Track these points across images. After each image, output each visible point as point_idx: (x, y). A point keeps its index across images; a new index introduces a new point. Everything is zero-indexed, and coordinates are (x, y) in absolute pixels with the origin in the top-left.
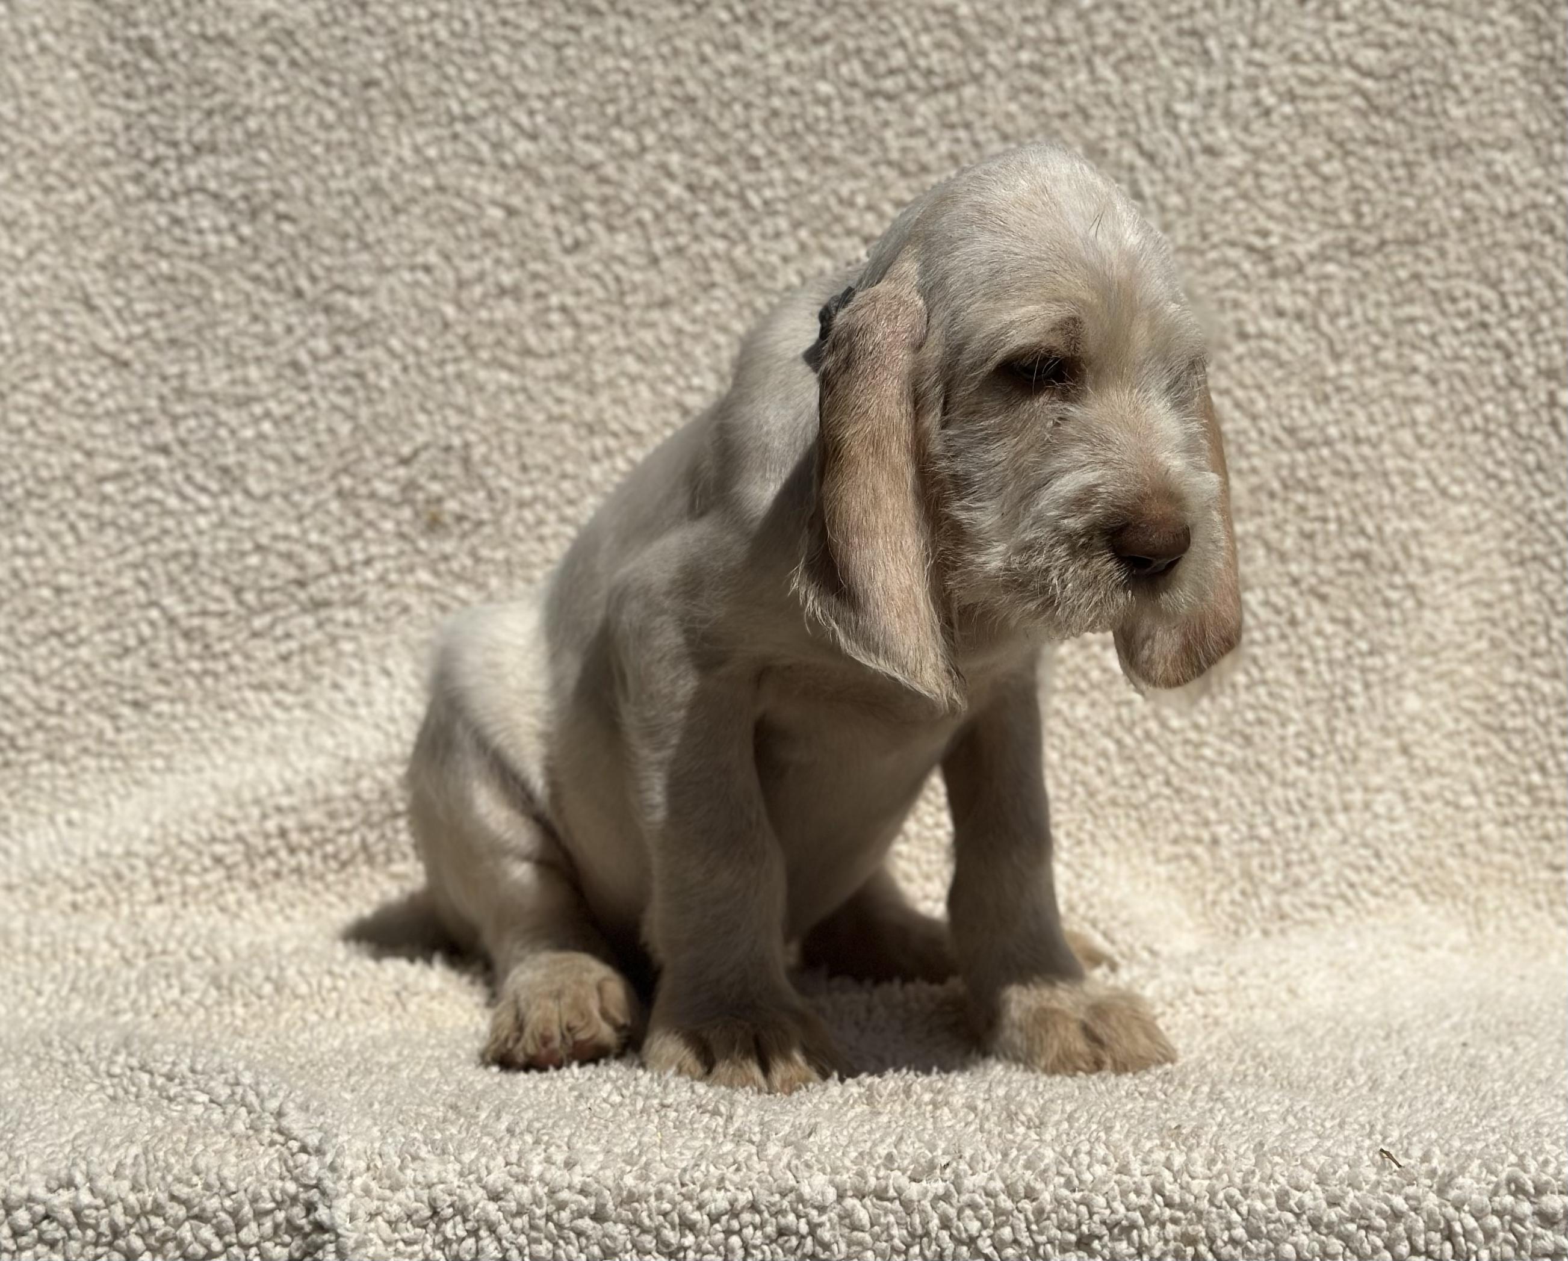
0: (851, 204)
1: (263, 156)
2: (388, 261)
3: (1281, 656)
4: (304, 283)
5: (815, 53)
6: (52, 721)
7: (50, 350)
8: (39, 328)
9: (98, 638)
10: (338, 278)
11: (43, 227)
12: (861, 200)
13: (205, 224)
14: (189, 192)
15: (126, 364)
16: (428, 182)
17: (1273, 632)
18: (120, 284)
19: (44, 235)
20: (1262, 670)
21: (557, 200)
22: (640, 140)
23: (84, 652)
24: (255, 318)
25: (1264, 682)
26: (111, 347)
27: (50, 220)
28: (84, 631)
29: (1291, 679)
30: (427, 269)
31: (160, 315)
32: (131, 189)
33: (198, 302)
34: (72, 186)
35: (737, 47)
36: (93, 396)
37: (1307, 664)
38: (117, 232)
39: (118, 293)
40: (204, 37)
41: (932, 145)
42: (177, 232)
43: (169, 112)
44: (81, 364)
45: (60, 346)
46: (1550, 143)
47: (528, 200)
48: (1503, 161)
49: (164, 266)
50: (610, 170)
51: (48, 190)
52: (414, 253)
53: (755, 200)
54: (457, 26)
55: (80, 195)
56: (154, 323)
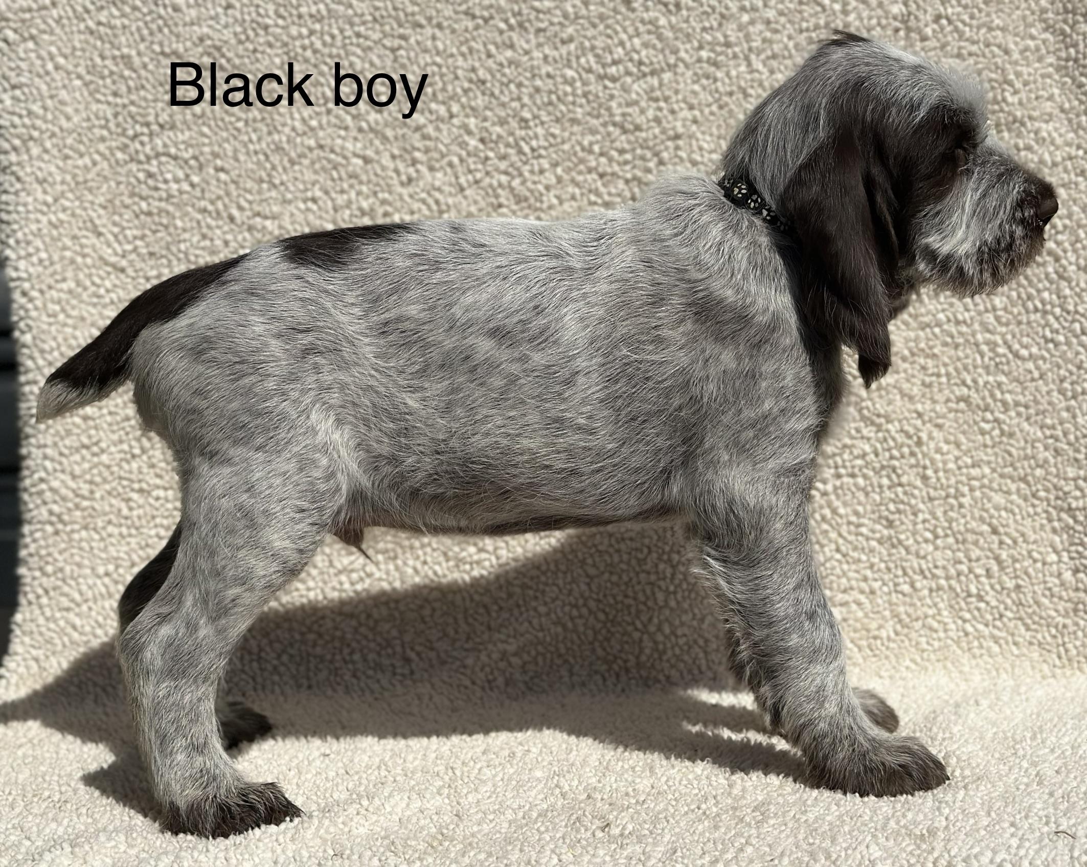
0: (591, 152)
1: (205, 130)
2: (289, 196)
3: (911, 466)
4: (235, 212)
5: (564, 50)
6: (85, 503)
7: (72, 262)
8: (65, 248)
9: (113, 449)
10: (257, 208)
11: (63, 182)
12: (596, 148)
13: (169, 176)
14: (158, 155)
15: (123, 270)
16: (312, 143)
17: (906, 450)
18: (116, 218)
19: (65, 187)
20: (899, 476)
21: (396, 152)
22: (449, 110)
23: (104, 458)
24: (204, 237)
25: (900, 485)
26: (113, 259)
27: (68, 178)
28: (103, 445)
29: (918, 483)
30: (314, 200)
31: (143, 237)
32: (120, 155)
33: (166, 227)
34: (81, 155)
35: (512, 46)
36: (102, 291)
37: (929, 472)
38: (113, 184)
39: (115, 224)
40: (163, 53)
41: (642, 112)
42: (151, 182)
43: (143, 104)
44: (94, 271)
45: (79, 260)
46: (1078, 115)
47: (377, 152)
48: (1046, 129)
49: (144, 205)
50: (430, 130)
51: (67, 157)
52: (306, 190)
53: (526, 149)
54: (327, 38)
55: (87, 160)
56: (139, 243)
